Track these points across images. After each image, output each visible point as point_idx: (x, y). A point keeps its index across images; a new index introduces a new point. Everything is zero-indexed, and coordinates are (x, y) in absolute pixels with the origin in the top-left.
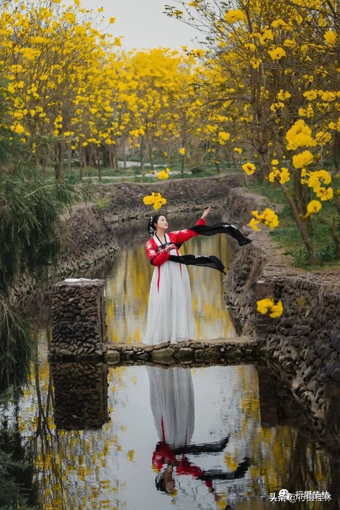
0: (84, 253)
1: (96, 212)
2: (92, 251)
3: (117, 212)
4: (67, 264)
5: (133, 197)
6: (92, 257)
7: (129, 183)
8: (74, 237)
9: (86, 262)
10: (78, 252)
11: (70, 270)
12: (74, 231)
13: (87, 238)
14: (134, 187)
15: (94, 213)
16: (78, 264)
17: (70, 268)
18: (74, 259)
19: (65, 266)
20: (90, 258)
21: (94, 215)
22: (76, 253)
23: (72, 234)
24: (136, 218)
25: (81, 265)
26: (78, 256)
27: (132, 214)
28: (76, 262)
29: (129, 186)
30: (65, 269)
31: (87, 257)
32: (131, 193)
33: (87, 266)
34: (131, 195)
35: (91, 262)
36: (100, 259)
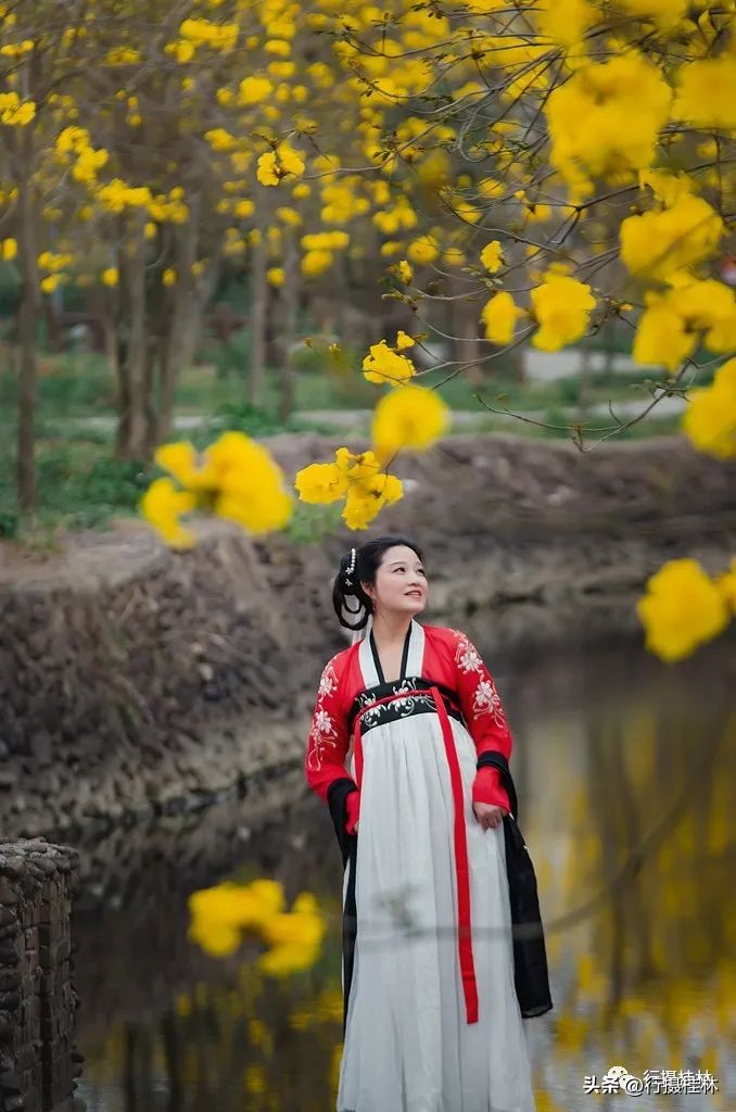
0: (183, 740)
1: (276, 557)
2: (229, 735)
3: (446, 571)
4: (94, 790)
5: (526, 503)
6: (226, 761)
7: (510, 438)
8: (142, 669)
9: (192, 783)
10: (153, 735)
11: (106, 817)
12: (141, 639)
13: (207, 672)
14: (534, 458)
15: (266, 560)
16: (151, 791)
17: (103, 806)
18: (133, 766)
19: (83, 793)
20: (216, 765)
21: (261, 571)
22: (146, 740)
23: (132, 655)
24: (537, 598)
25: (166, 794)
26: (152, 756)
27: (520, 579)
28: (139, 784)
29: (513, 455)
30: (78, 812)
31: (197, 759)
32: (518, 485)
33: (193, 801)
34: (519, 495)
35: (217, 781)
36: (270, 774)
